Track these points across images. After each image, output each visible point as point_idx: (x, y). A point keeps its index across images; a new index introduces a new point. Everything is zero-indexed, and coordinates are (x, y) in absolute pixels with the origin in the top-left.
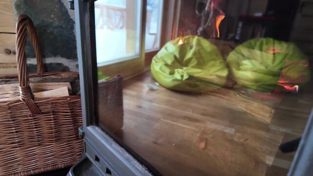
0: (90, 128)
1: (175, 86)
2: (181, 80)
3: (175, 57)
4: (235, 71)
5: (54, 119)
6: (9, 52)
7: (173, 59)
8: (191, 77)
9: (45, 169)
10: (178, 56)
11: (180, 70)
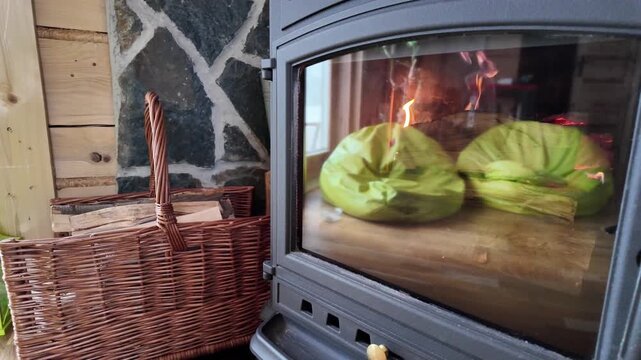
0: (291, 257)
1: (372, 214)
2: (384, 202)
3: (364, 161)
4: (476, 182)
5: (206, 260)
6: (97, 158)
7: (362, 166)
8: (402, 195)
9: (183, 354)
10: (369, 159)
11: (378, 183)
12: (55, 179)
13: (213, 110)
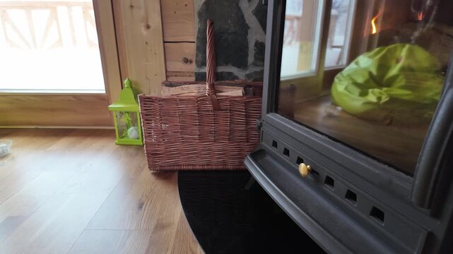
0: (270, 115)
1: (367, 112)
2: (377, 104)
3: (370, 73)
5: (230, 118)
6: (186, 61)
7: (366, 76)
8: (393, 100)
10: (374, 72)
11: (377, 90)
12: (166, 71)
13: (249, 32)
